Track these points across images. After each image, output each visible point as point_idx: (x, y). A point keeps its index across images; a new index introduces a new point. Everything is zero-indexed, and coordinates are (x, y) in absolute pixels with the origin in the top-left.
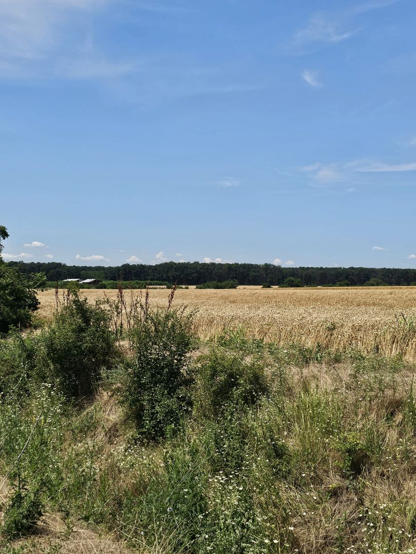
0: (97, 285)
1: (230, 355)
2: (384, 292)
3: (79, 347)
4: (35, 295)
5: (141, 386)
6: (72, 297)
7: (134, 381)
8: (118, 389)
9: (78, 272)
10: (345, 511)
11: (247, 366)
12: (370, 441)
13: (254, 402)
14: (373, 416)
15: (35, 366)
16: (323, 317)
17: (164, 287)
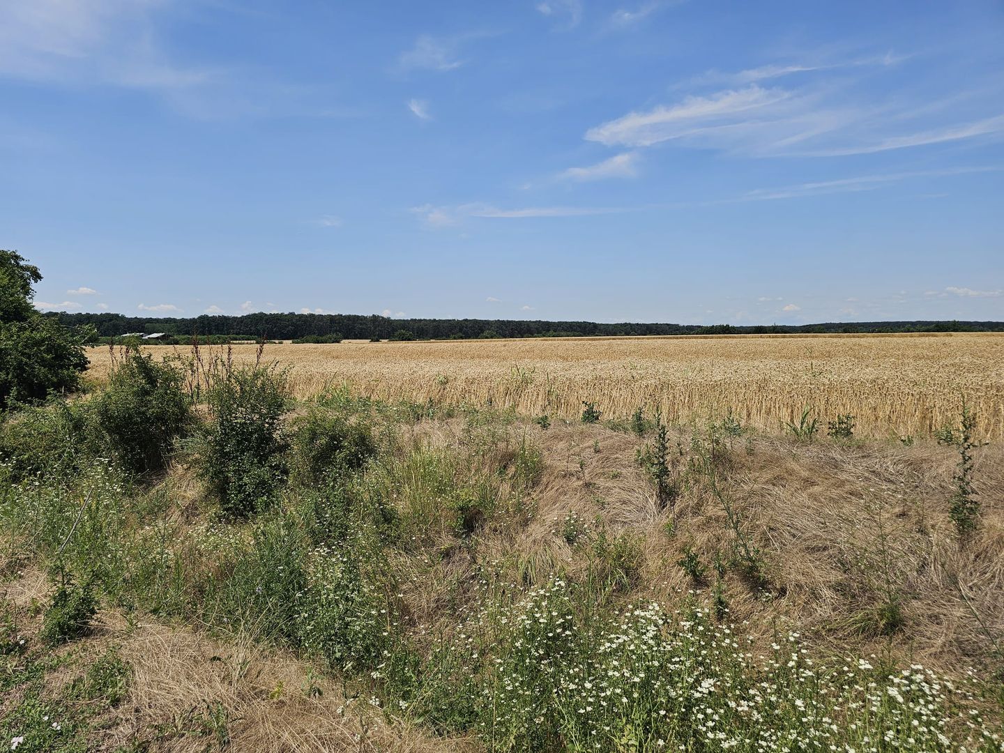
0: (165, 340)
1: (332, 415)
2: (498, 344)
3: (144, 413)
4: (83, 352)
5: (225, 455)
6: (132, 353)
7: (215, 449)
8: (196, 461)
9: (141, 326)
10: (457, 570)
11: (352, 426)
12: (483, 497)
13: (359, 465)
14: (486, 471)
15: (86, 439)
16: (435, 370)
17: (252, 342)
